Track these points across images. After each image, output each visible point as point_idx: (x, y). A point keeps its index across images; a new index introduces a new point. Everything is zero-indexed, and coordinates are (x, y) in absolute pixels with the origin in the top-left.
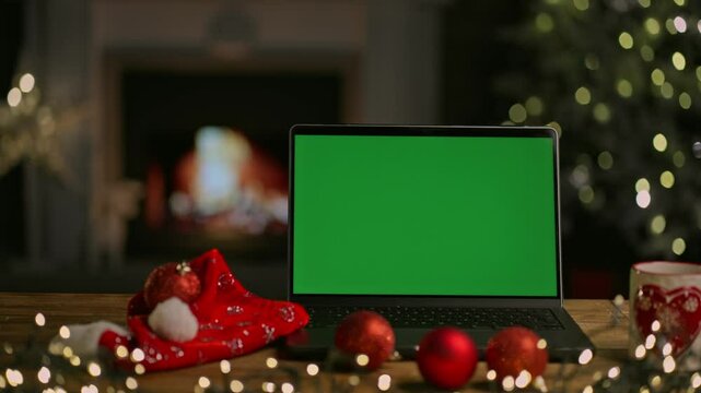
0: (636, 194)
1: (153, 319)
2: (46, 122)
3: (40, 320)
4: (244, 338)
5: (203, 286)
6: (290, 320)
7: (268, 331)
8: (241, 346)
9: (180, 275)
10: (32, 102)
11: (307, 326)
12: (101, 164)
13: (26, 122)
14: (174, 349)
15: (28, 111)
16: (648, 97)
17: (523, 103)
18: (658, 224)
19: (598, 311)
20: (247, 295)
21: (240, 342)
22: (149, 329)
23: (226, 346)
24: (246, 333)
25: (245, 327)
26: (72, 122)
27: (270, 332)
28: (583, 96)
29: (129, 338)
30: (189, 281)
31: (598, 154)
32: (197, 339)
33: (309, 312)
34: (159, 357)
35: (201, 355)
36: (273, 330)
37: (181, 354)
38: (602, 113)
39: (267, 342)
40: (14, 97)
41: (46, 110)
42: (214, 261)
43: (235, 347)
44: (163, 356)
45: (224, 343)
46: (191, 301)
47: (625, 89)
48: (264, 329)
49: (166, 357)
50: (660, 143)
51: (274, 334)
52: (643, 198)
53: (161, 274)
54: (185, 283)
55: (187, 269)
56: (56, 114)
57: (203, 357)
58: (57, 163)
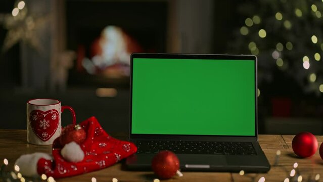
0: (303, 62)
1: (63, 152)
2: (30, 24)
3: (6, 162)
4: (106, 160)
5: (87, 136)
6: (128, 151)
7: (117, 157)
8: (104, 164)
9: (76, 130)
10: (24, 14)
11: (136, 153)
12: (56, 43)
13: (21, 24)
14: (72, 167)
15: (22, 18)
16: (310, 16)
17: (251, 18)
18: (313, 78)
19: (275, 141)
20: (108, 138)
21: (104, 162)
22: (61, 156)
23: (97, 164)
24: (107, 157)
25: (107, 154)
26: (42, 24)
27: (118, 156)
28: (279, 16)
29: (52, 161)
30: (81, 133)
31: (286, 43)
32: (84, 161)
33: (137, 146)
34: (65, 171)
35: (85, 168)
36: (120, 156)
37: (76, 169)
38: (288, 25)
39: (117, 161)
40: (15, 12)
41: (30, 18)
42: (93, 123)
43: (101, 165)
44: (67, 171)
45: (97, 163)
46: (80, 143)
47: (298, 13)
48: (116, 155)
49: (69, 171)
50: (314, 39)
51: (120, 157)
52: (306, 64)
53: (67, 130)
54: (78, 134)
55: (79, 128)
56: (35, 20)
57: (86, 170)
58: (35, 42)
